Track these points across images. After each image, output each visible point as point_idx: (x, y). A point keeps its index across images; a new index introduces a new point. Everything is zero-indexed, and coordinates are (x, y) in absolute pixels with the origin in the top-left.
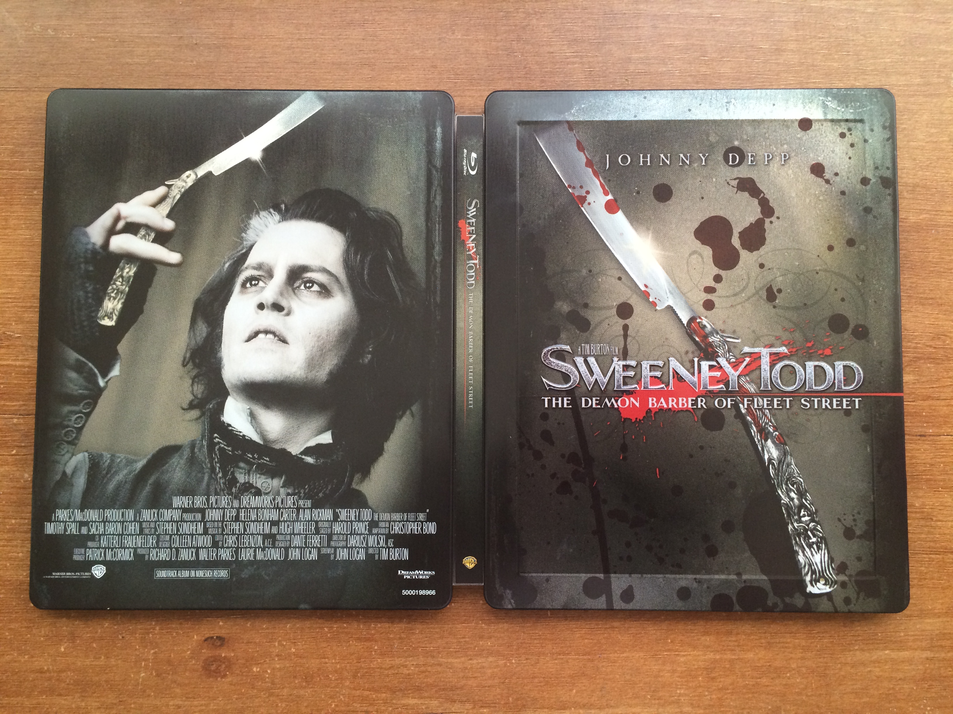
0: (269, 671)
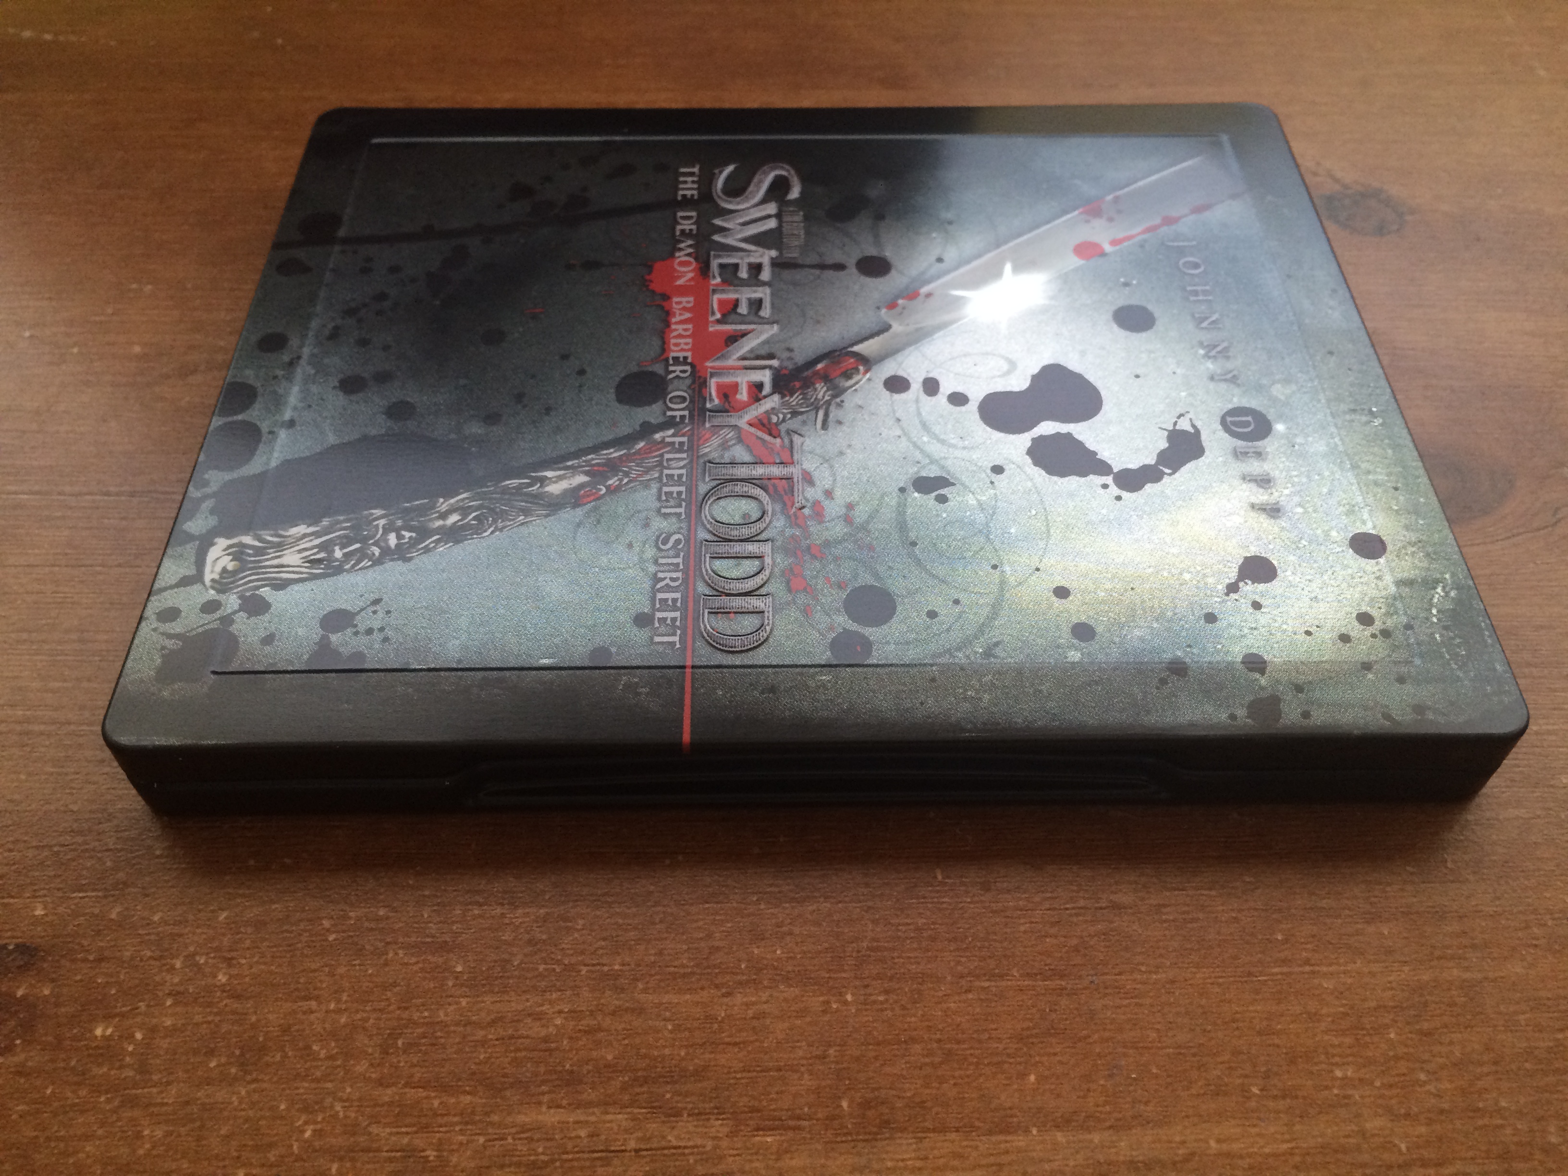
0: (139, 1036)
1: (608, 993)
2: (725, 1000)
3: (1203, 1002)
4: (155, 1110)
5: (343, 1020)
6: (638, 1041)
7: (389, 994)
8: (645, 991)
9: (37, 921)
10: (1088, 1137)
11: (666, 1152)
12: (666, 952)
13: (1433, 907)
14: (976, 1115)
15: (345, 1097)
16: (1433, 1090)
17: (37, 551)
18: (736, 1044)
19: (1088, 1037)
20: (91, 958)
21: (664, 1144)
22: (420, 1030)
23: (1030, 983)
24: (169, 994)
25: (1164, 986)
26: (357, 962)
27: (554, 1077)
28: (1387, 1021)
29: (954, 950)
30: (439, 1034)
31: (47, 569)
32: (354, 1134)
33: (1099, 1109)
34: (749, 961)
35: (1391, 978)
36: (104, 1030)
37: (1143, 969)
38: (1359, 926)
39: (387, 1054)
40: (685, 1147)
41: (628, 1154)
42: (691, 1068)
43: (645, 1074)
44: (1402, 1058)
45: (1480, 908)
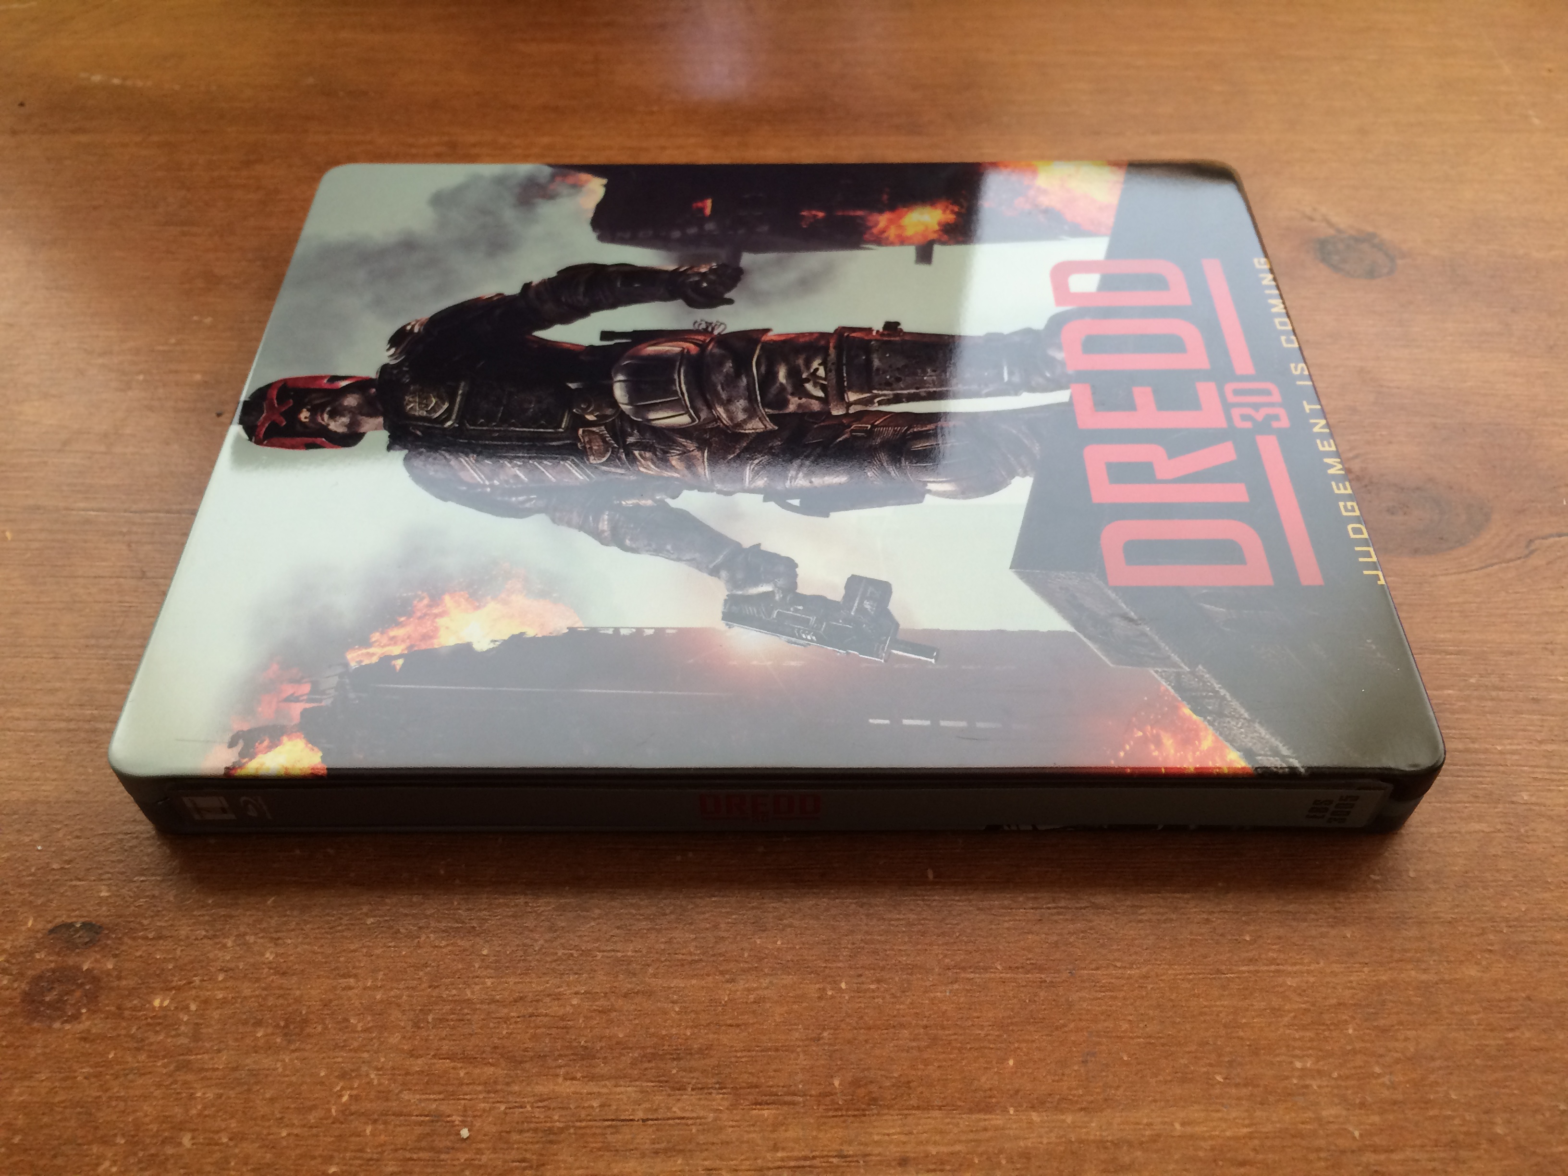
0: (193, 1007)
1: (621, 977)
2: (730, 986)
3: (1173, 996)
4: (208, 1074)
5: (378, 997)
6: (648, 1021)
7: (421, 973)
8: (655, 976)
9: (102, 902)
10: (1063, 1117)
11: (671, 1122)
12: (675, 941)
13: (1395, 913)
14: (957, 1095)
15: (380, 1066)
16: (1388, 1083)
17: (104, 564)
18: (738, 1026)
19: (1064, 1026)
20: (151, 936)
21: (669, 1115)
22: (449, 1007)
23: (1013, 975)
24: (221, 970)
25: (1137, 981)
26: (393, 944)
27: (570, 1052)
28: (1344, 1017)
29: (943, 944)
30: (466, 1011)
31: (113, 581)
32: (387, 1100)
33: (1073, 1092)
34: (751, 950)
35: (1352, 978)
36: (162, 1002)
37: (1119, 964)
38: (1323, 929)
39: (419, 1028)
40: (688, 1118)
41: (636, 1123)
42: (695, 1046)
43: (652, 1051)
44: (1360, 1052)
45: (1439, 915)
